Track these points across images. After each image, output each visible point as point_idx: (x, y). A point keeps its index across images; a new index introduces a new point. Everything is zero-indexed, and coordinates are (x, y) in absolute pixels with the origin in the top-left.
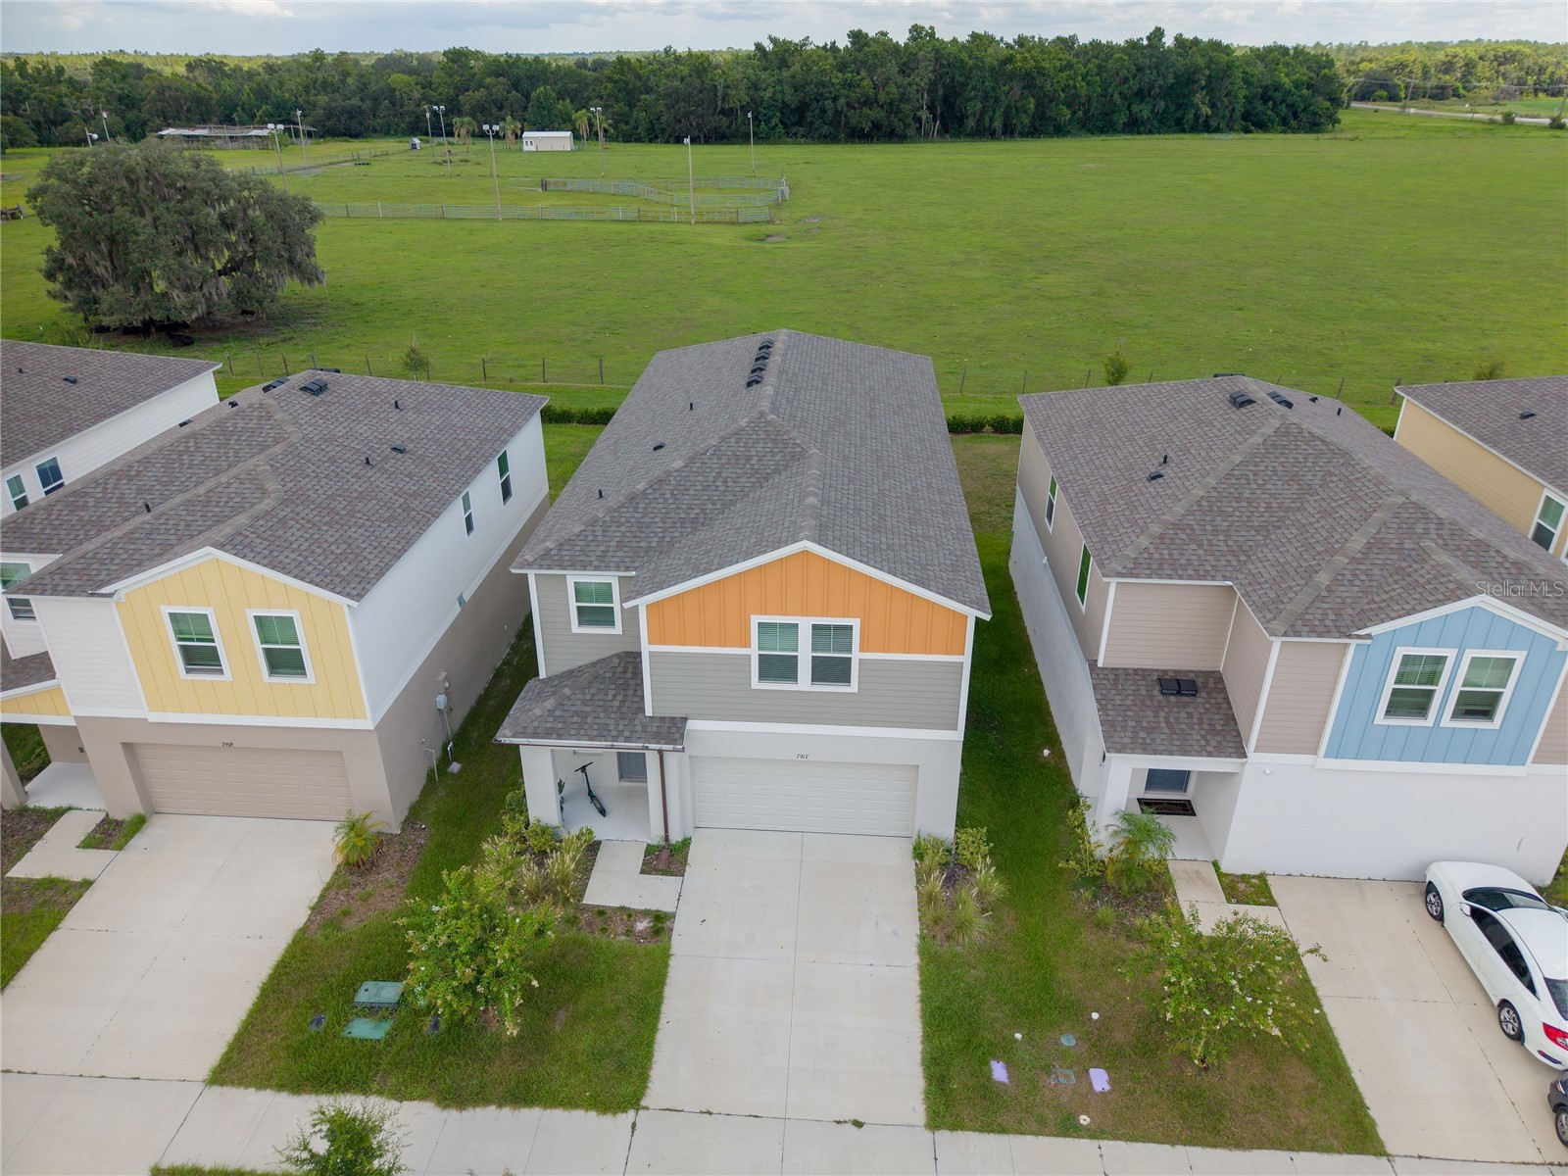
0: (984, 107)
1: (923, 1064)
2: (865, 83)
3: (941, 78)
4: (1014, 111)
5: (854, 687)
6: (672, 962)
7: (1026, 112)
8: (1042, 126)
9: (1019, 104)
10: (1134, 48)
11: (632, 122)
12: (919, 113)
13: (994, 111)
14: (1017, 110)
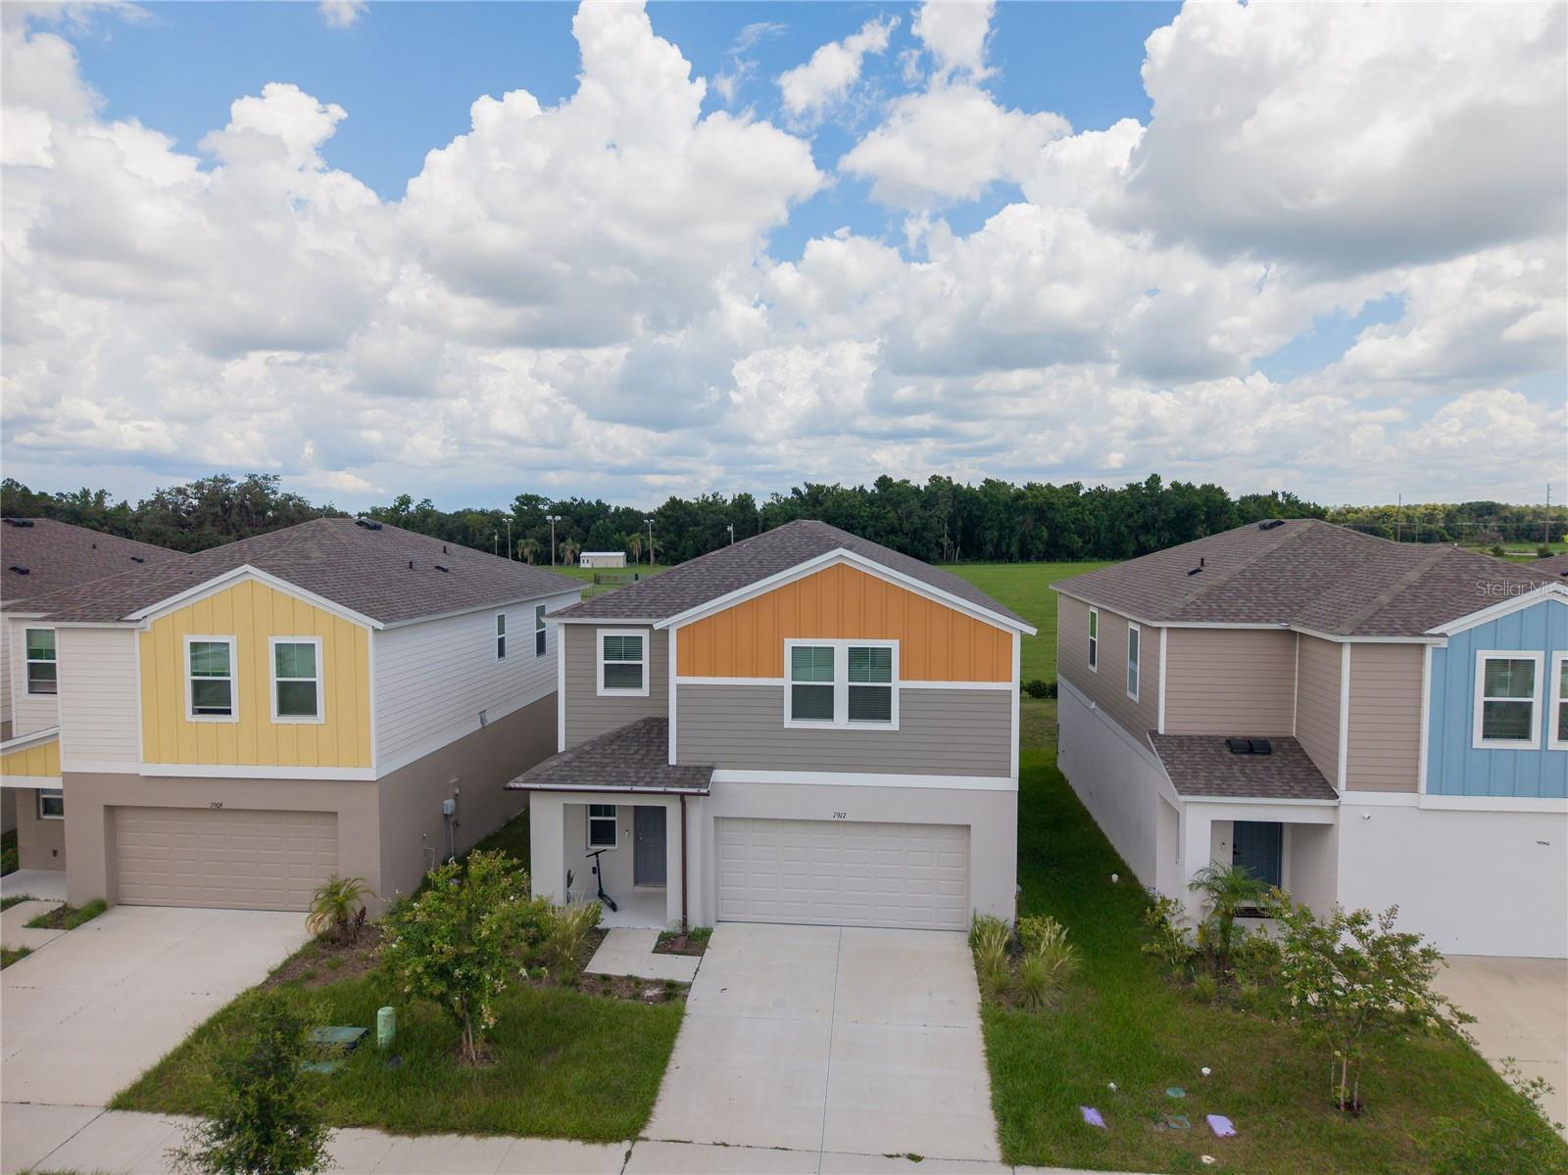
0: (1000, 535)
1: (993, 1108)
2: (890, 515)
3: (960, 512)
4: (1028, 538)
5: (894, 724)
6: (686, 1020)
7: (1039, 539)
8: (1056, 551)
9: (1033, 533)
10: (1134, 489)
11: (680, 549)
12: (941, 540)
13: (1010, 538)
14: (1032, 538)
